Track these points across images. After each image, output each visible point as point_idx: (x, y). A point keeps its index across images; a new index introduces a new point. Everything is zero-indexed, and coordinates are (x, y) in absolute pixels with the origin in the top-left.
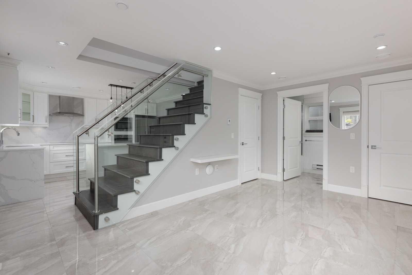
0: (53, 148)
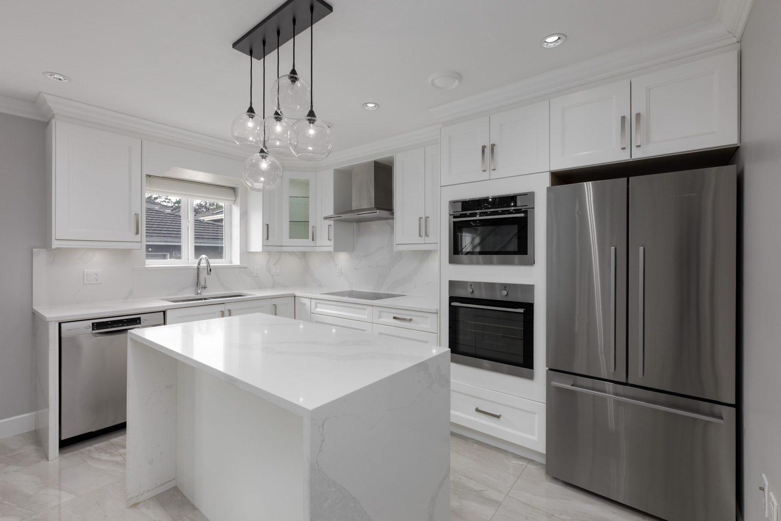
0: (316, 307)
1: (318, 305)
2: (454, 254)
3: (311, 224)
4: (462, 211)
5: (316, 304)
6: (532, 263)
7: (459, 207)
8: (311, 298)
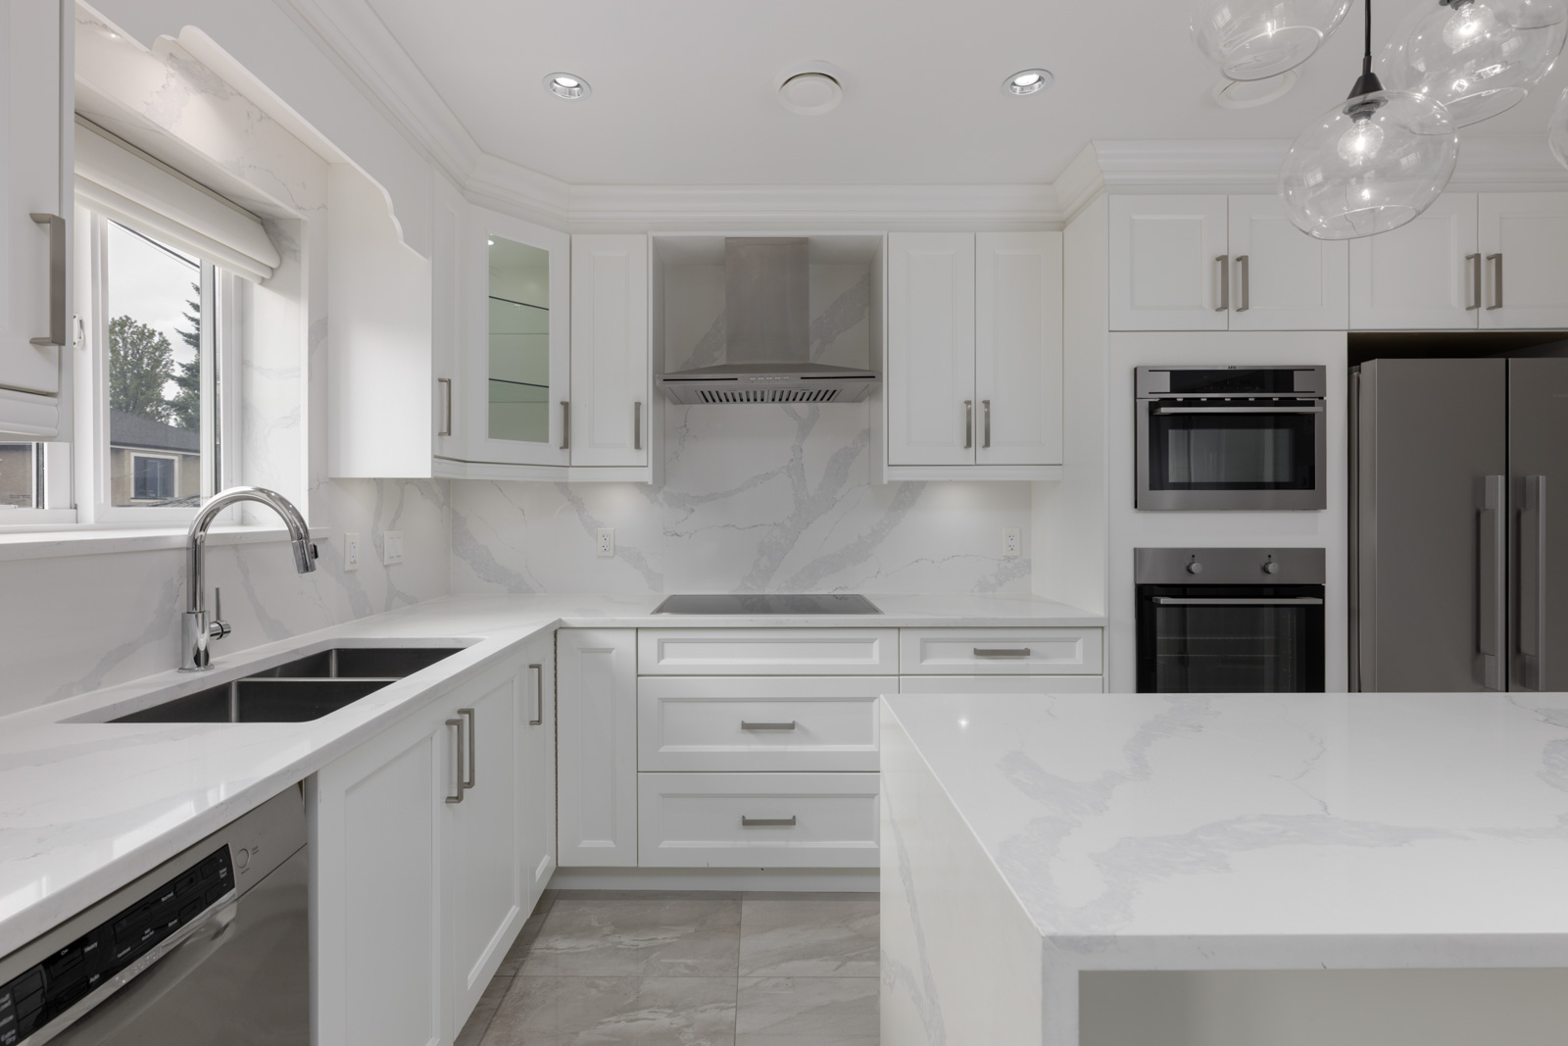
0: (661, 656)
1: (667, 647)
2: (1151, 489)
3: (555, 397)
4: (1172, 391)
5: (661, 644)
6: (1320, 504)
7: (1164, 384)
8: (637, 629)
